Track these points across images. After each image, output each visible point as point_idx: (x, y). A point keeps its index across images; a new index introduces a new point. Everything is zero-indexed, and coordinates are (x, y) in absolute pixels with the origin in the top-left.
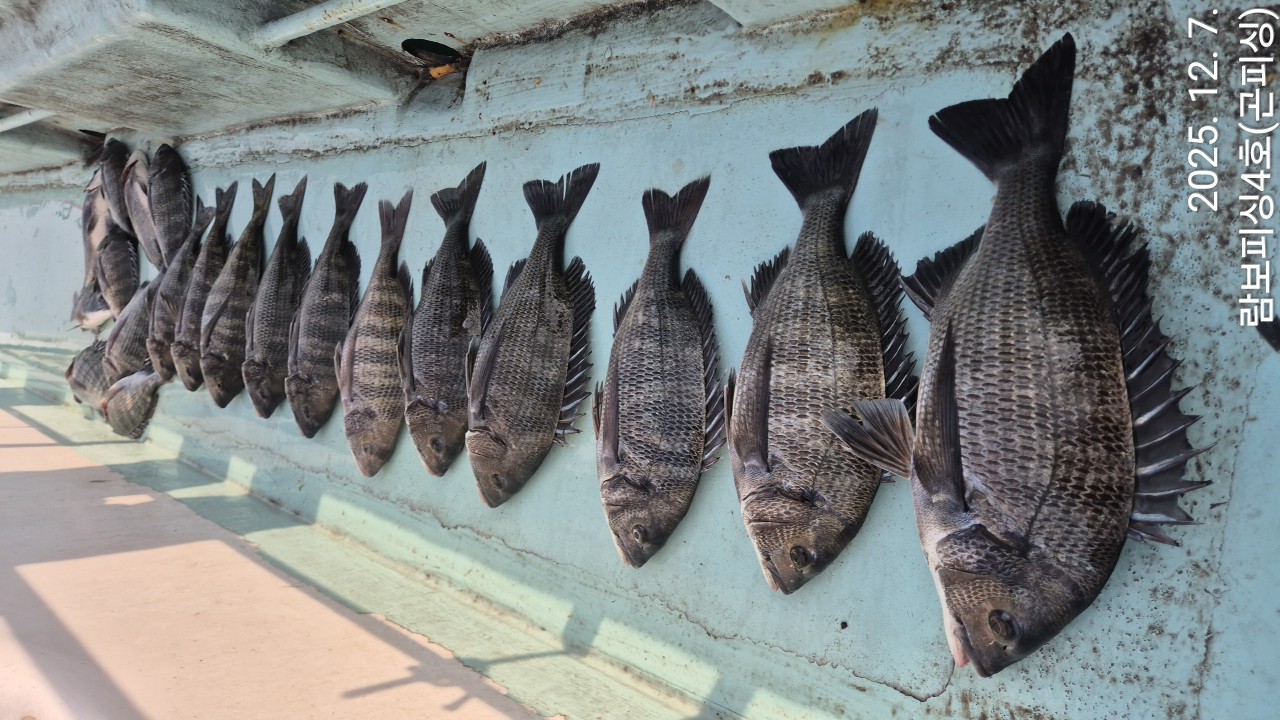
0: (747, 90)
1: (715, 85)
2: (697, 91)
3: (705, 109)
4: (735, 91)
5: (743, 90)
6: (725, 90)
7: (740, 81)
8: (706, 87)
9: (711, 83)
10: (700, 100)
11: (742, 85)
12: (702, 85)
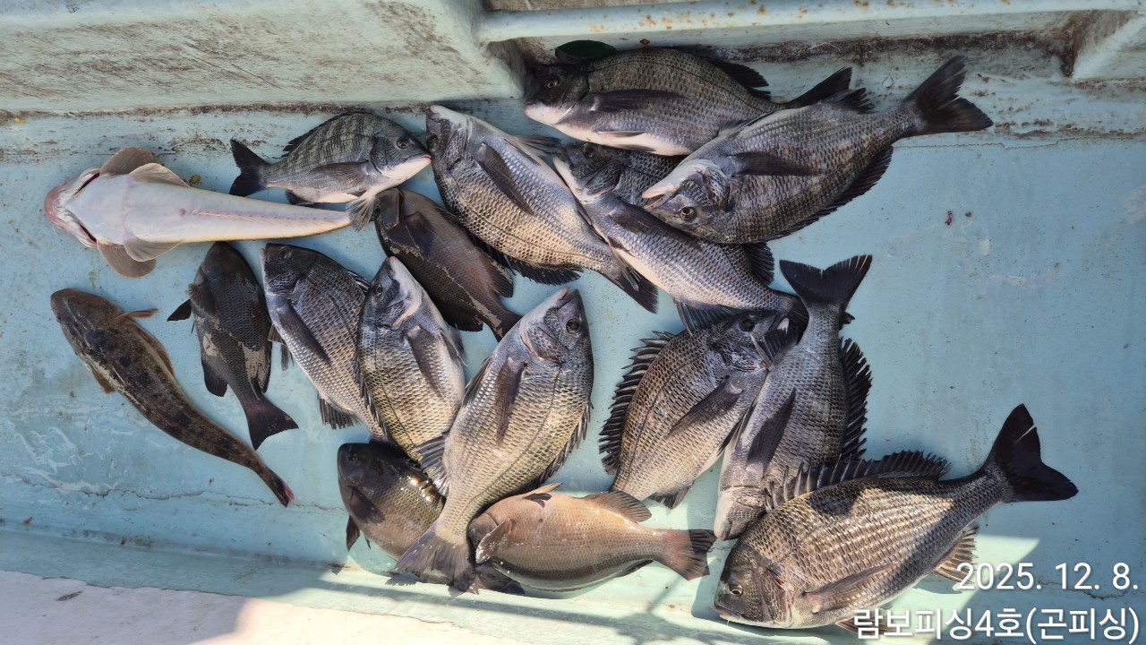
0: (1076, 131)
1: (1035, 123)
2: (1012, 127)
3: (1023, 143)
4: (1060, 131)
5: (1070, 131)
6: (1048, 129)
7: (1066, 123)
8: (1025, 124)
9: (1032, 120)
10: (1017, 135)
11: (1069, 126)
12: (1019, 122)
